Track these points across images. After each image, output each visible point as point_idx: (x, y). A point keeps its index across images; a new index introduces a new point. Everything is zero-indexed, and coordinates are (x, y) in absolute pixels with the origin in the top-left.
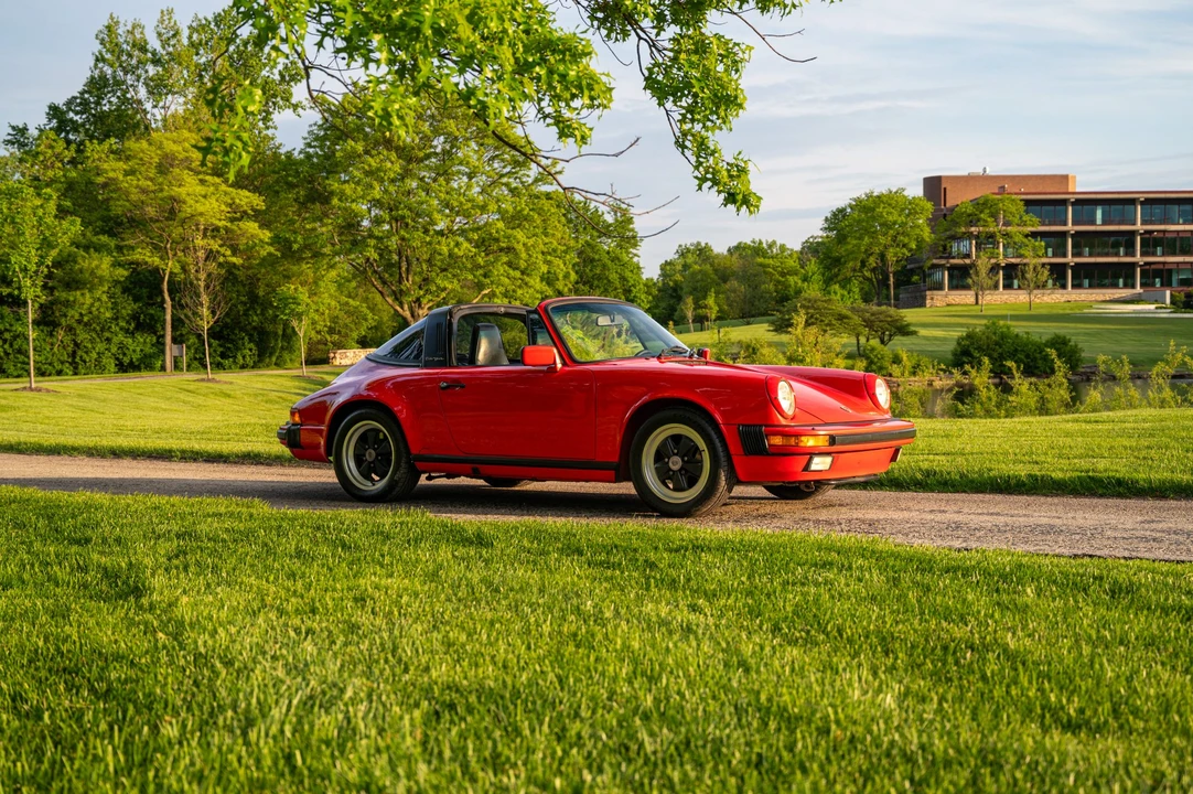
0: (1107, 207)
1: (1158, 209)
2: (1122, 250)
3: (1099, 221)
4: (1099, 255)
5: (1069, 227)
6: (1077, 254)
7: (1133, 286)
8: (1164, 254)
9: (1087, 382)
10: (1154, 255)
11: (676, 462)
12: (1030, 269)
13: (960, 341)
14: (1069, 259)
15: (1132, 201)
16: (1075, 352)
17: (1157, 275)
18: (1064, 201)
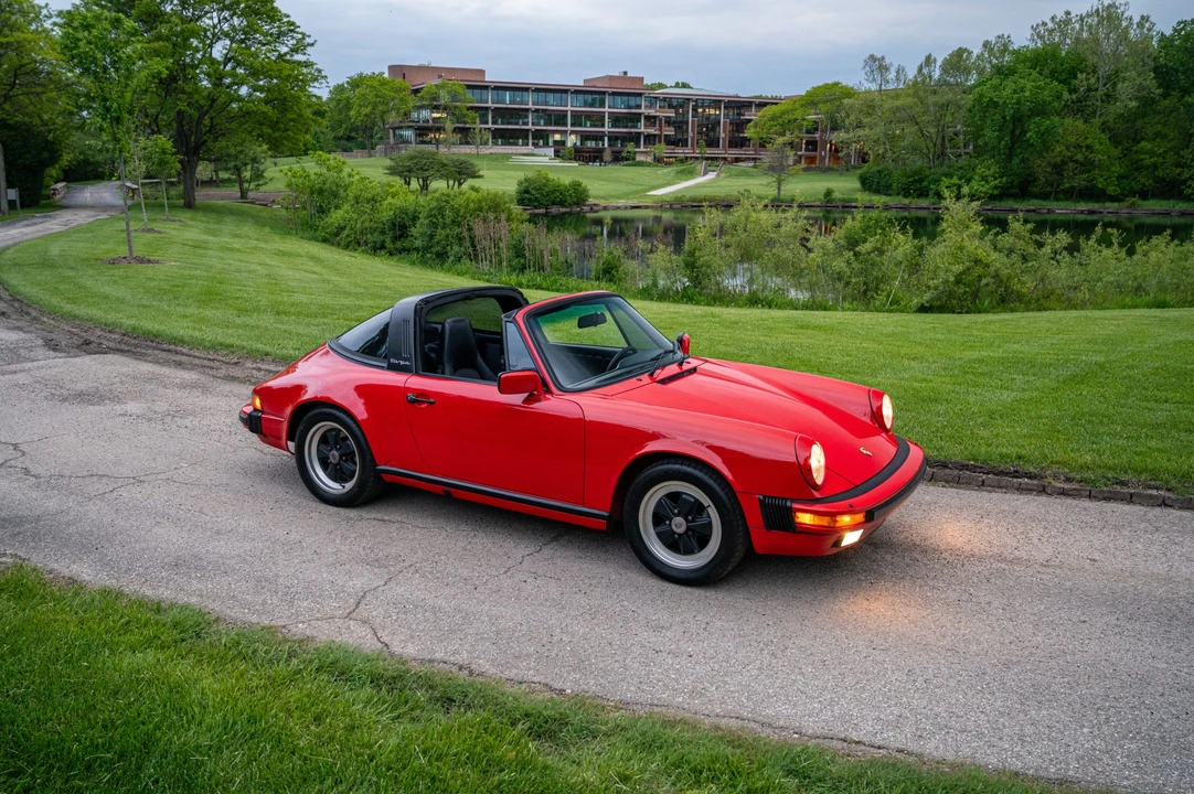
0: (512, 92)
1: (541, 95)
2: (521, 121)
3: (508, 102)
4: (508, 123)
5: (490, 104)
6: (494, 123)
7: (527, 145)
8: (545, 125)
9: (592, 210)
10: (539, 124)
11: (679, 525)
12: (477, 131)
13: (520, 183)
14: (490, 125)
15: (527, 90)
16: (585, 190)
17: (541, 137)
18: (486, 88)
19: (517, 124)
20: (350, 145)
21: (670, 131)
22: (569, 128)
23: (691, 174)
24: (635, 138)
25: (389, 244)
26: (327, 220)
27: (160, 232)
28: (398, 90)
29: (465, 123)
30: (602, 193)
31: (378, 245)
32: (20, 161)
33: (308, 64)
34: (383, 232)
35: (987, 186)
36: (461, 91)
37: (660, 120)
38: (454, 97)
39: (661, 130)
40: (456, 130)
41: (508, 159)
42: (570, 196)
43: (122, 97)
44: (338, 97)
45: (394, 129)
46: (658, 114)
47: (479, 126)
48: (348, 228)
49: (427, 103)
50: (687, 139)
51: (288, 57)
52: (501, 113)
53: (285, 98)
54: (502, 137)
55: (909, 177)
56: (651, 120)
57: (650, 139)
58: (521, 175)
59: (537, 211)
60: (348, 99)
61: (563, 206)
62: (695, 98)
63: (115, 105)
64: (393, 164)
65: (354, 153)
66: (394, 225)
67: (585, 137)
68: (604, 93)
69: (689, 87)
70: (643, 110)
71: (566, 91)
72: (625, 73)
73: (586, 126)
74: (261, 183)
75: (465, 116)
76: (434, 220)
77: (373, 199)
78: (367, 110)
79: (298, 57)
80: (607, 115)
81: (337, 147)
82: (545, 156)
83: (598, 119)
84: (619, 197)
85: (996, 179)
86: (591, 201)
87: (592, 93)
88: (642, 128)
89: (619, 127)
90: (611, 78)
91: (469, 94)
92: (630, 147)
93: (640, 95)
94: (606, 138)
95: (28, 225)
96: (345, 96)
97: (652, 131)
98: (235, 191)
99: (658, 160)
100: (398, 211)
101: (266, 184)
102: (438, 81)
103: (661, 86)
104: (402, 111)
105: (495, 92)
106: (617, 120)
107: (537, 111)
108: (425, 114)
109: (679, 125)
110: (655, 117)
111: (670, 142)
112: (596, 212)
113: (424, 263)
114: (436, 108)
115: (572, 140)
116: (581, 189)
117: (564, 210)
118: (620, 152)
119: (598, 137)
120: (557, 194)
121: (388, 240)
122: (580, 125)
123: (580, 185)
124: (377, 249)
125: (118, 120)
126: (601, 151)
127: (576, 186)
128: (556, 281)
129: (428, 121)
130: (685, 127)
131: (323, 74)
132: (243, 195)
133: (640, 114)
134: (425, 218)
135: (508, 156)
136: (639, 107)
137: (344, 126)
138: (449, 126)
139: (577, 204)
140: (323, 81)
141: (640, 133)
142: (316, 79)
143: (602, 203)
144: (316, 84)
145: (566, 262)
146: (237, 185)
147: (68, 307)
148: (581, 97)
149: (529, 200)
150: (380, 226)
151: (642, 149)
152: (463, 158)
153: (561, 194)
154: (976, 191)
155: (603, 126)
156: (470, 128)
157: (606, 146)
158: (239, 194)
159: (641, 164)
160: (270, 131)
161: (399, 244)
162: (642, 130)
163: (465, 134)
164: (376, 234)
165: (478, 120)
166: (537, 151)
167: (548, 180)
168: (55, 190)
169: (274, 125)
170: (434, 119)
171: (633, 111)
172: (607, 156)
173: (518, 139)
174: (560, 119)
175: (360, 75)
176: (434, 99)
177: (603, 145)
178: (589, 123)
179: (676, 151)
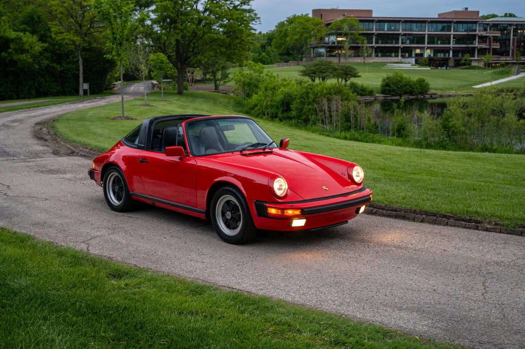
0: (389, 24)
1: (408, 25)
2: (394, 42)
3: (386, 30)
4: (386, 43)
5: (374, 31)
6: (376, 43)
7: (398, 56)
8: (410, 43)
9: (431, 98)
10: (406, 43)
11: (229, 215)
12: (364, 48)
13: (384, 80)
14: (374, 45)
15: (399, 21)
16: (427, 85)
17: (407, 52)
18: (372, 21)
19: (391, 43)
20: (288, 58)
21: (497, 46)
22: (426, 45)
23: (507, 74)
24: (471, 51)
25: (280, 115)
26: (249, 100)
27: (152, 106)
28: (317, 24)
29: (358, 43)
30: (441, 87)
31: (274, 115)
32: (94, 69)
33: (250, 11)
34: (278, 108)
36: (356, 23)
37: (490, 39)
38: (351, 27)
39: (490, 45)
40: (351, 48)
41: (383, 66)
42: (417, 88)
43: (122, 32)
44: (281, 29)
45: (314, 48)
46: (488, 35)
47: (366, 45)
48: (259, 106)
49: (334, 31)
50: (509, 51)
51: (239, 7)
52: (382, 37)
53: (235, 31)
54: (381, 52)
56: (483, 39)
57: (482, 52)
58: (385, 75)
59: (394, 98)
60: (286, 30)
61: (412, 95)
62: (515, 23)
63: (118, 36)
64: (305, 69)
65: (289, 63)
66: (283, 103)
67: (436, 51)
68: (450, 22)
69: (514, 16)
70: (477, 32)
71: (425, 22)
72: (466, 9)
73: (437, 44)
74: (226, 81)
75: (358, 39)
76: (303, 100)
77: (274, 88)
78: (296, 37)
79: (245, 7)
80: (452, 36)
81: (281, 59)
82: (409, 63)
83: (446, 39)
84: (452, 89)
86: (432, 91)
87: (444, 22)
88: (476, 44)
89: (460, 44)
90: (456, 12)
91: (361, 26)
92: (467, 57)
93: (476, 23)
94: (451, 52)
95: (90, 102)
96: (284, 28)
97: (483, 46)
98: (212, 86)
99: (488, 65)
100: (286, 95)
101: (229, 81)
102: (341, 18)
103: (494, 16)
104: (318, 37)
105: (378, 24)
106: (459, 39)
107: (405, 35)
108: (333, 38)
109: (504, 42)
110: (486, 37)
111: (495, 52)
112: (435, 98)
113: (297, 126)
114: (340, 35)
115: (428, 53)
116: (424, 84)
117: (413, 97)
118: (460, 60)
119: (446, 51)
120: (408, 87)
121: (280, 113)
122: (434, 43)
123: (423, 81)
124: (273, 117)
125: (120, 44)
126: (448, 59)
127: (421, 82)
128: (366, 136)
129: (334, 43)
130: (507, 42)
131: (258, 16)
132: (216, 88)
133: (475, 35)
134: (298, 99)
135: (384, 64)
136: (475, 31)
137: (283, 47)
138: (347, 46)
139: (421, 93)
140: (258, 20)
141: (475, 48)
142: (254, 20)
143: (439, 93)
144: (254, 22)
145: (375, 125)
146: (213, 82)
147: (75, 138)
148: (434, 25)
149: (389, 90)
150: (276, 103)
151: (476, 58)
152: (348, 65)
153: (411, 87)
155: (449, 43)
156: (360, 47)
157: (451, 56)
158: (214, 88)
159: (474, 68)
160: (225, 50)
161: (285, 114)
162: (477, 45)
163: (357, 50)
164: (273, 109)
165: (366, 42)
166: (404, 60)
167: (402, 78)
168: (114, 85)
169: (228, 47)
170: (339, 42)
171: (471, 33)
172: (451, 63)
173: (392, 53)
174: (420, 39)
175: (294, 17)
176: (339, 29)
177: (449, 55)
178: (439, 42)
179: (500, 59)
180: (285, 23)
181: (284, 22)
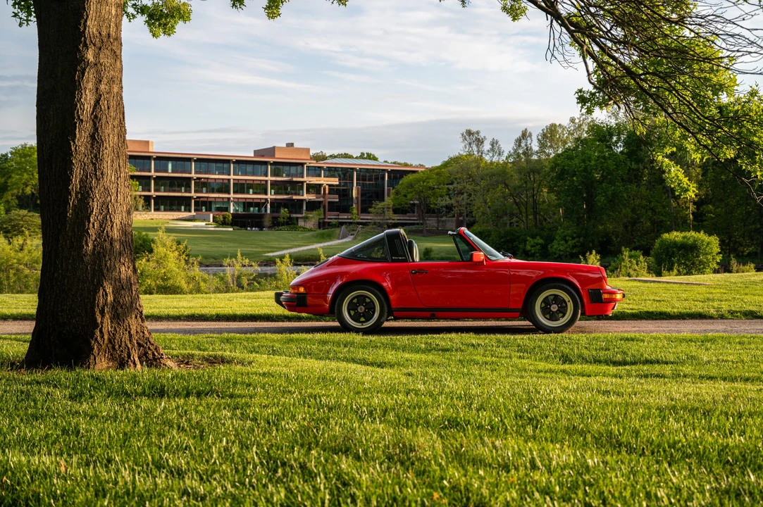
0: (174, 162)
1: (204, 165)
2: (183, 189)
3: (170, 171)
4: (171, 191)
5: (152, 173)
6: (157, 190)
7: (190, 210)
8: (208, 192)
10: (202, 192)
11: (554, 308)
14: (152, 193)
15: (189, 159)
17: (203, 204)
18: (149, 158)
19: (180, 191)
21: (333, 198)
22: (232, 195)
23: (329, 237)
24: (297, 206)
35: (566, 245)
37: (325, 188)
39: (324, 197)
46: (322, 182)
47: (140, 194)
50: (351, 206)
52: (163, 182)
54: (164, 204)
55: (502, 238)
56: (314, 188)
57: (312, 206)
62: (358, 168)
67: (247, 204)
68: (267, 163)
70: (305, 179)
71: (228, 161)
72: (292, 144)
73: (248, 193)
80: (269, 182)
82: (204, 221)
83: (260, 187)
85: (573, 238)
87: (254, 163)
88: (304, 196)
89: (282, 194)
90: (275, 149)
92: (292, 213)
94: (269, 206)
97: (315, 198)
106: (279, 187)
107: (199, 179)
109: (343, 192)
110: (318, 185)
111: (333, 207)
119: (261, 204)
122: (243, 193)
133: (302, 183)
136: (302, 176)
141: (302, 200)
151: (304, 215)
154: (556, 249)
155: (266, 193)
157: (269, 211)
159: (302, 229)
165: (139, 188)
166: (199, 216)
171: (296, 179)
172: (267, 222)
173: (181, 205)
174: (223, 186)
177: (266, 211)
178: (251, 191)
179: (340, 217)
180: (10, 155)
181: (7, 154)
